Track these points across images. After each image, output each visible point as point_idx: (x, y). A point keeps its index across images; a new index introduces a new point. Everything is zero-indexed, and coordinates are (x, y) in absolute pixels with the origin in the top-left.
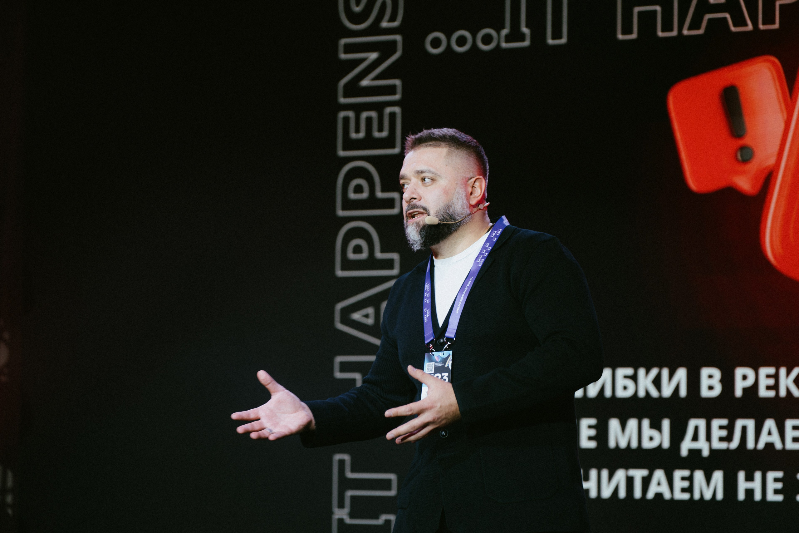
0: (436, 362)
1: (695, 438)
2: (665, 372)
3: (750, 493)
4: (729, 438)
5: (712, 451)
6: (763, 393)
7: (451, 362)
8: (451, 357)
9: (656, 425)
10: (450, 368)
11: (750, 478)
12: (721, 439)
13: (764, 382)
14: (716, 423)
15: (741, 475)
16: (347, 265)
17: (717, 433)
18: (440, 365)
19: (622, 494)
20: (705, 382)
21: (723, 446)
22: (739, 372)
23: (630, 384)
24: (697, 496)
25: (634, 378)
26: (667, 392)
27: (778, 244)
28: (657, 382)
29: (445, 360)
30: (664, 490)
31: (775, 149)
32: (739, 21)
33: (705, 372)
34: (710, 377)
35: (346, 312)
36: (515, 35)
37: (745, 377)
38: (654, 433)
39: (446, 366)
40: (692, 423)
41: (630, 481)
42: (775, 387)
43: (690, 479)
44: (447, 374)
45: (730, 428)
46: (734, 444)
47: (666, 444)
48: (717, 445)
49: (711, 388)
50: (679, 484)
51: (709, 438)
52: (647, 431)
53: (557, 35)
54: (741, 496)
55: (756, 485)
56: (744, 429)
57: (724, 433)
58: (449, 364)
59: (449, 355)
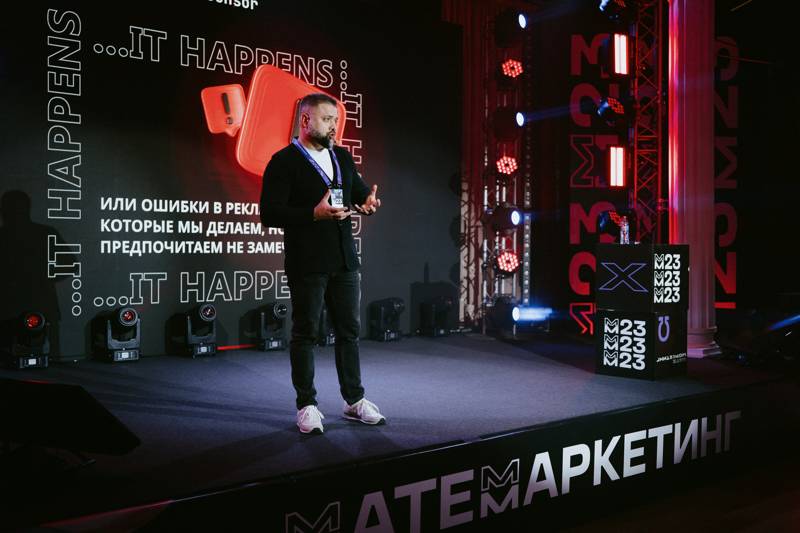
0: (336, 194)
1: (212, 229)
2: (201, 203)
3: (231, 250)
4: (224, 230)
5: (218, 234)
6: (236, 213)
7: (342, 194)
8: (342, 192)
9: (197, 224)
10: (342, 197)
11: (231, 244)
12: (221, 230)
13: (237, 208)
14: (220, 223)
15: (229, 243)
16: (53, 145)
17: (220, 227)
18: (338, 195)
19: (184, 251)
20: (215, 208)
21: (222, 232)
22: (228, 204)
23: (187, 207)
24: (212, 252)
25: (188, 205)
26: (201, 211)
27: (241, 156)
28: (197, 207)
29: (339, 193)
30: (200, 249)
31: (241, 121)
32: (228, 69)
33: (216, 204)
34: (218, 206)
35: (53, 167)
36: (137, 54)
37: (230, 206)
38: (196, 227)
39: (340, 196)
40: (211, 223)
41: (187, 246)
42: (241, 211)
43: (210, 245)
44: (341, 199)
45: (225, 226)
46: (226, 232)
47: (201, 232)
48: (220, 232)
49: (218, 210)
50: (206, 247)
51: (217, 229)
52: (193, 226)
53: (155, 58)
54: (229, 251)
55: (234, 247)
56: (230, 226)
57: (222, 227)
58: (341, 195)
59: (341, 191)
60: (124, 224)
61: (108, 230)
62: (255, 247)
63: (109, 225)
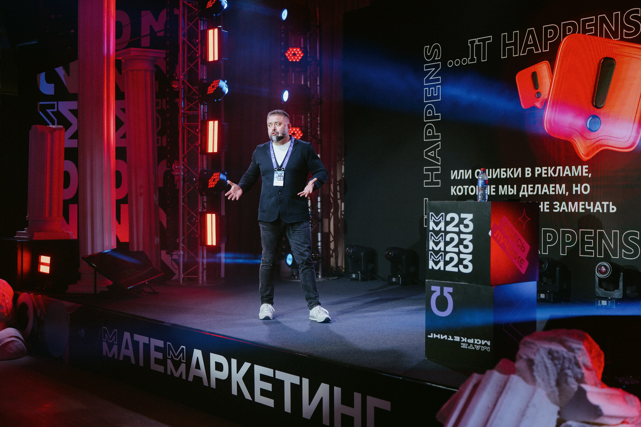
0: (278, 174)
1: (524, 191)
2: (515, 169)
4: (533, 191)
5: (528, 195)
6: (544, 175)
7: (284, 174)
9: (512, 187)
12: (531, 191)
13: (544, 172)
14: (530, 186)
16: (427, 137)
17: (530, 189)
18: (280, 175)
20: (527, 172)
21: (532, 193)
22: (537, 168)
23: (505, 173)
25: (506, 172)
26: (516, 176)
27: (548, 124)
28: (513, 173)
31: (547, 93)
32: (537, 50)
33: (527, 169)
34: (528, 170)
35: (427, 152)
36: (473, 60)
37: (538, 170)
38: (512, 190)
39: (282, 175)
40: (523, 186)
42: (547, 174)
44: (282, 178)
45: (534, 187)
46: (535, 193)
47: (515, 193)
48: (530, 193)
49: (528, 174)
51: (527, 191)
52: (510, 189)
53: (484, 59)
56: (538, 187)
57: (532, 189)
60: (464, 189)
61: (455, 194)
62: (560, 207)
63: (456, 190)
